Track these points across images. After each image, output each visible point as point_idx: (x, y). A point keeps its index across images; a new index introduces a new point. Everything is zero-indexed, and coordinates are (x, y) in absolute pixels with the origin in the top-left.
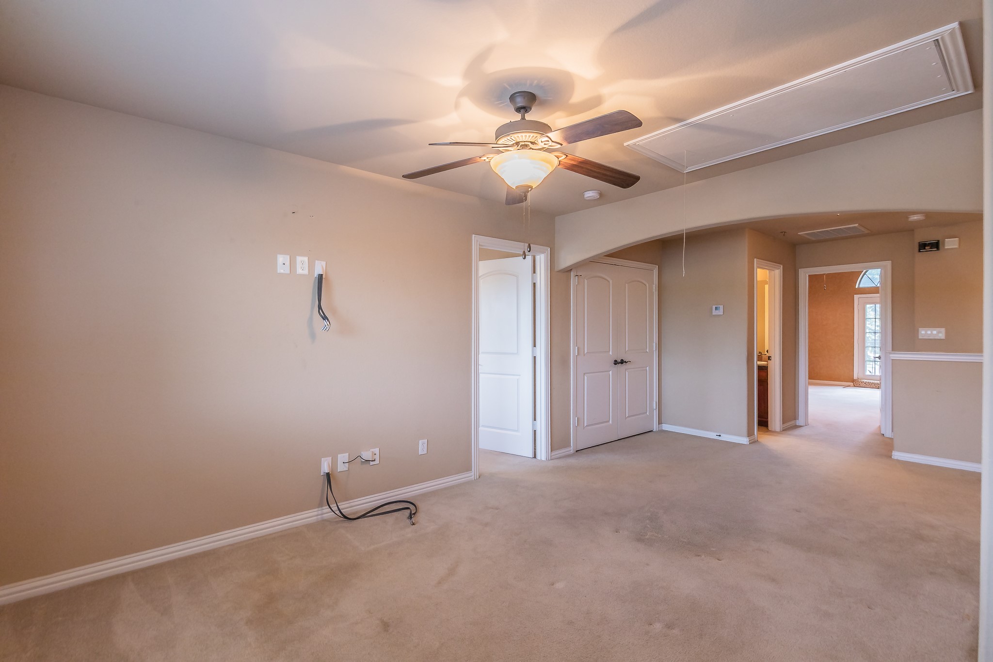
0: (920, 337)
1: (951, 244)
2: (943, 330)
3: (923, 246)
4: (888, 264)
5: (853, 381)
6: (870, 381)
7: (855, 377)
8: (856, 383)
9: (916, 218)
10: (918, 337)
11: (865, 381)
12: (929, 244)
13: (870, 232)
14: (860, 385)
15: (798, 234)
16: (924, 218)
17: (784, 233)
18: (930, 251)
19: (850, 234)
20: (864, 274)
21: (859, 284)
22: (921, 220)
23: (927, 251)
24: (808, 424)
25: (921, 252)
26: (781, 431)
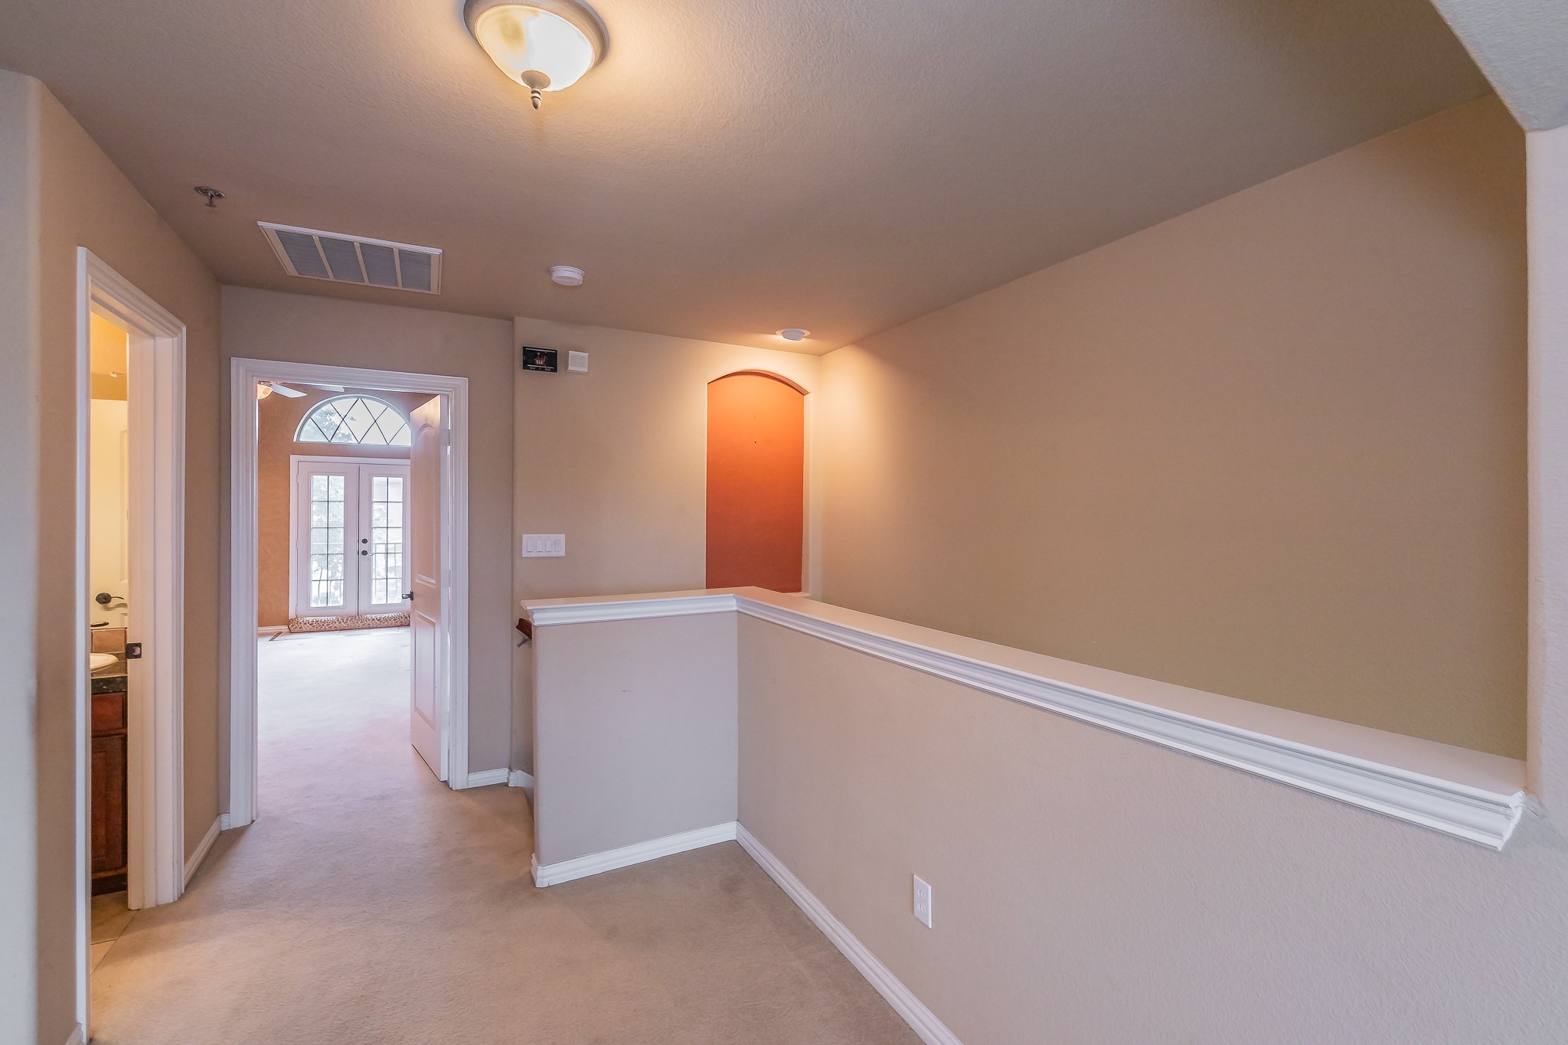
1: (577, 362)
2: (561, 539)
3: (530, 357)
4: (462, 382)
5: (288, 622)
6: (320, 618)
7: (292, 615)
8: (294, 627)
9: (567, 274)
10: (520, 552)
11: (310, 619)
12: (540, 356)
13: (439, 294)
14: (301, 628)
15: (260, 223)
16: (581, 283)
17: (212, 196)
18: (543, 369)
19: (396, 284)
20: (309, 417)
21: (299, 435)
22: (575, 283)
23: (537, 369)
24: (257, 814)
25: (528, 368)
26: (181, 897)
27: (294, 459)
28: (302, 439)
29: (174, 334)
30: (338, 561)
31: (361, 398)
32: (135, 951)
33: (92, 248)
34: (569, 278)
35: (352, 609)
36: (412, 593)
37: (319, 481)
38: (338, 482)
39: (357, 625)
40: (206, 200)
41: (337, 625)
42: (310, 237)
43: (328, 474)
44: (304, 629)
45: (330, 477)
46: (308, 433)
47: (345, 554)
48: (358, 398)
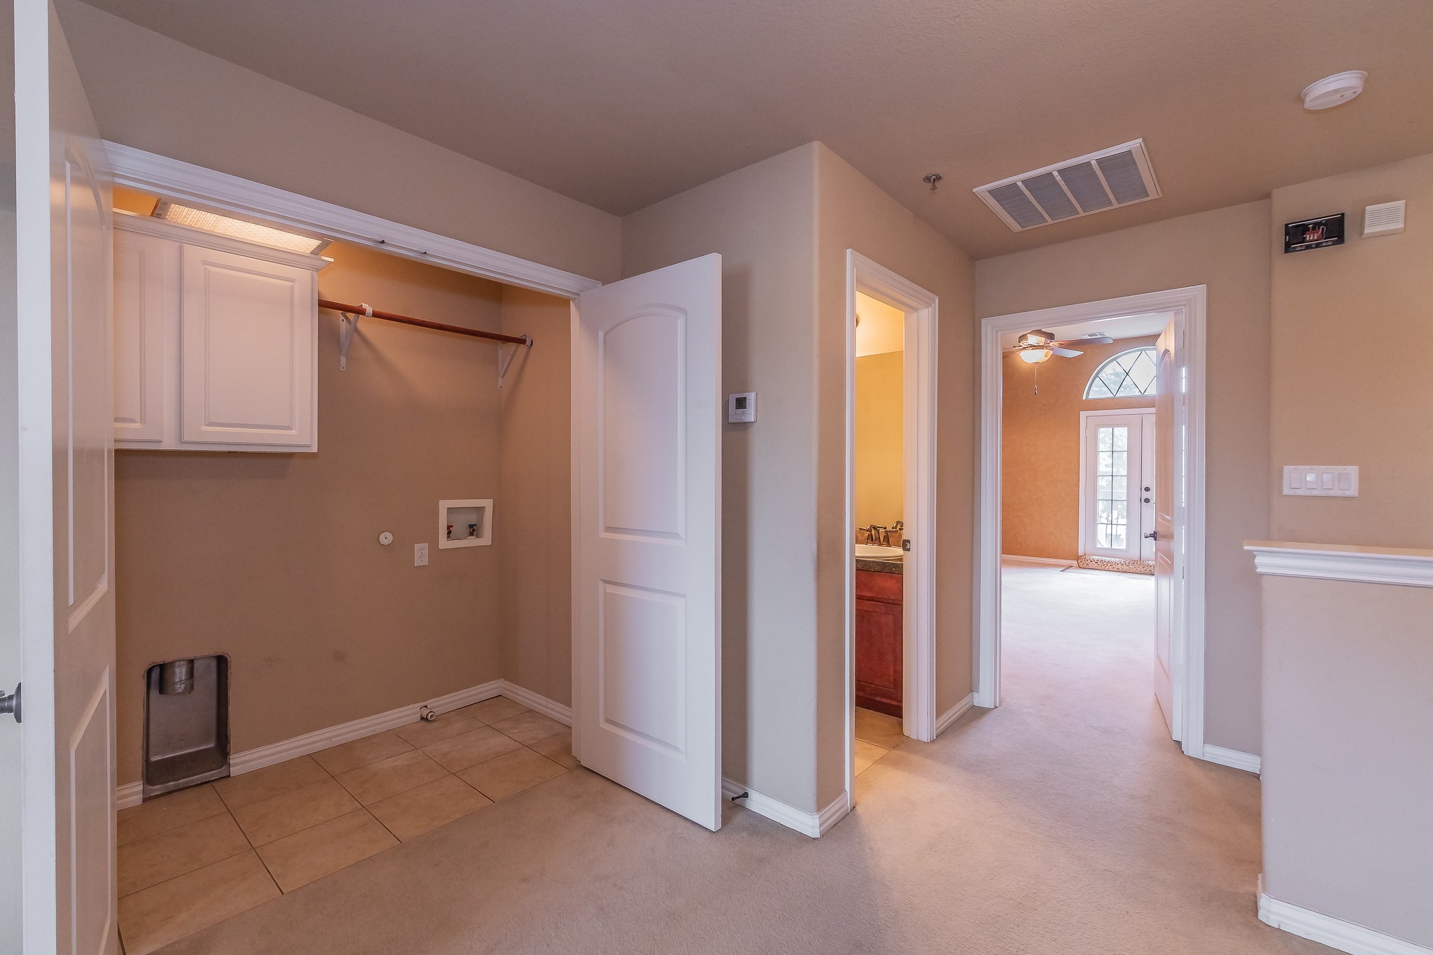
0: (1286, 491)
1: (1382, 219)
2: (1353, 471)
3: (1296, 236)
4: (1198, 292)
5: (1077, 558)
6: (1104, 558)
7: (1081, 552)
8: (1082, 562)
9: (1334, 87)
10: (1281, 490)
11: (1096, 558)
12: (1314, 228)
13: (1161, 196)
14: (1088, 564)
15: (974, 190)
16: (1360, 90)
17: (933, 180)
18: (1318, 246)
19: (1110, 203)
20: (1097, 376)
21: (1088, 393)
22: (1349, 96)
23: (1308, 247)
24: (1001, 702)
25: (1294, 250)
26: (933, 741)
27: (1083, 414)
28: (1091, 396)
29: (928, 305)
30: (1121, 507)
31: (1145, 350)
32: (896, 764)
33: (856, 249)
34: (1336, 91)
35: (1135, 554)
36: (1155, 533)
37: (1104, 433)
38: (1122, 433)
39: (1139, 569)
40: (930, 185)
41: (1119, 566)
42: (1014, 185)
43: (1113, 426)
44: (1090, 566)
45: (1115, 429)
46: (1096, 391)
47: (1128, 500)
48: (1142, 350)
